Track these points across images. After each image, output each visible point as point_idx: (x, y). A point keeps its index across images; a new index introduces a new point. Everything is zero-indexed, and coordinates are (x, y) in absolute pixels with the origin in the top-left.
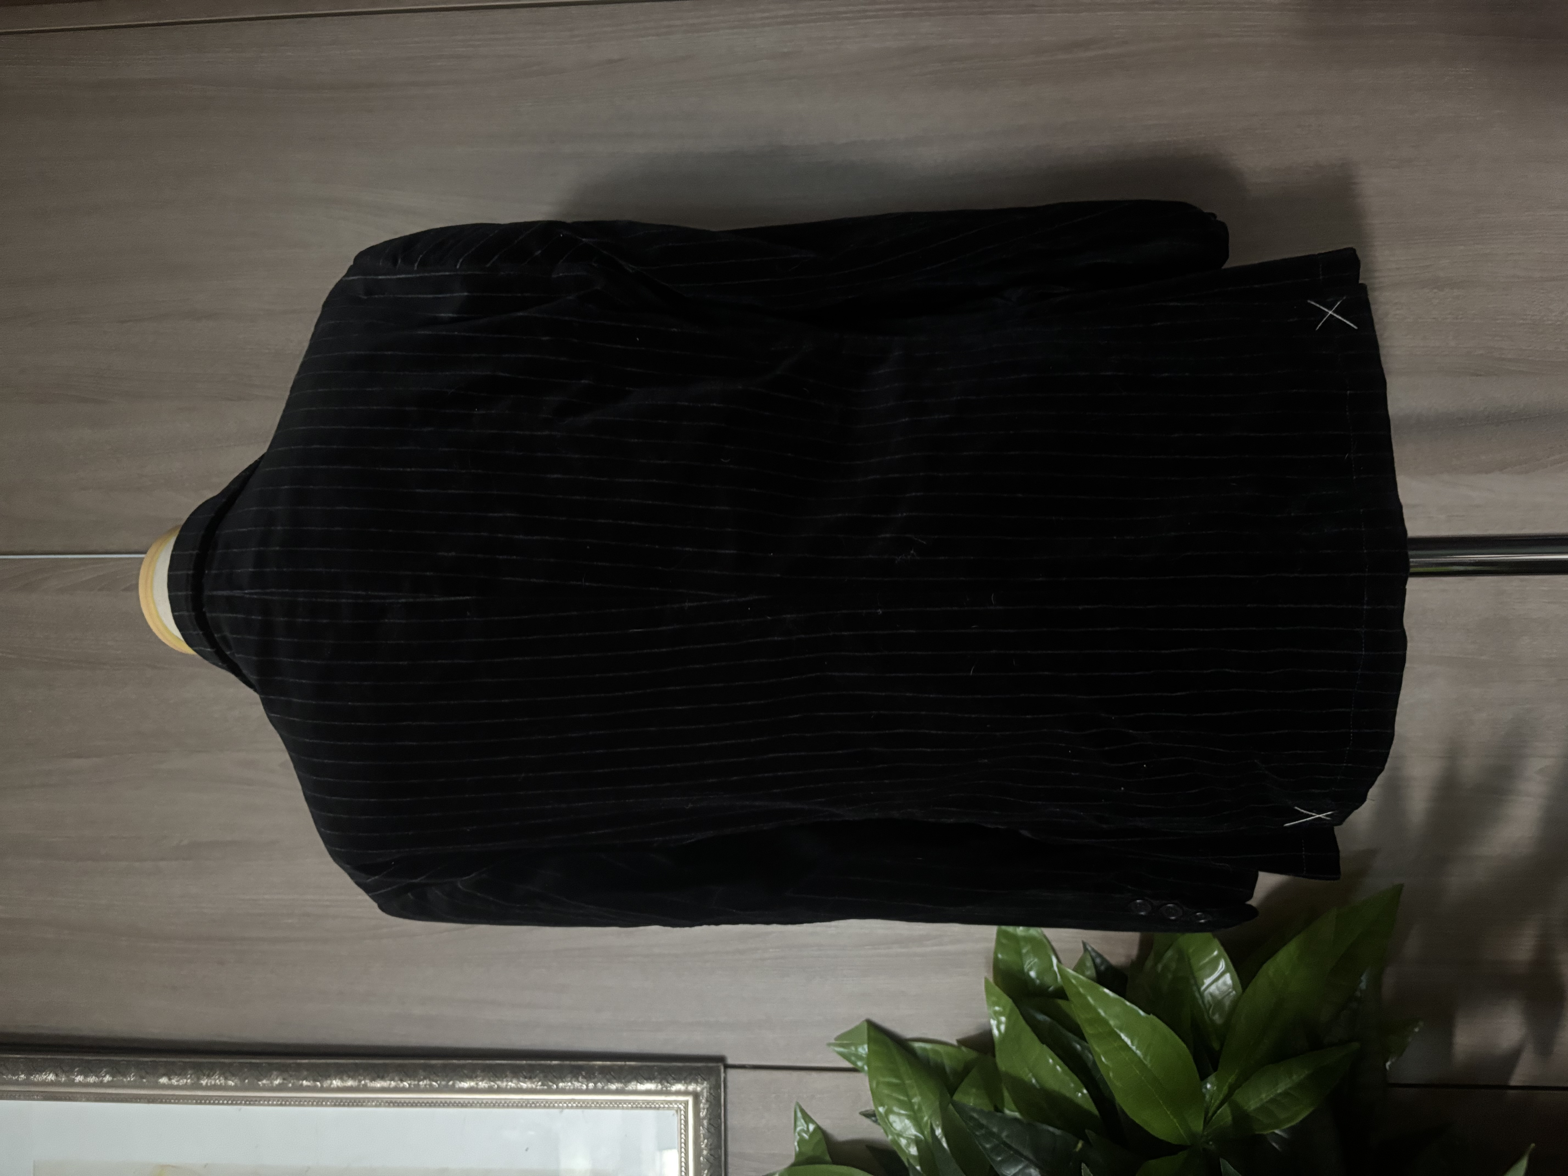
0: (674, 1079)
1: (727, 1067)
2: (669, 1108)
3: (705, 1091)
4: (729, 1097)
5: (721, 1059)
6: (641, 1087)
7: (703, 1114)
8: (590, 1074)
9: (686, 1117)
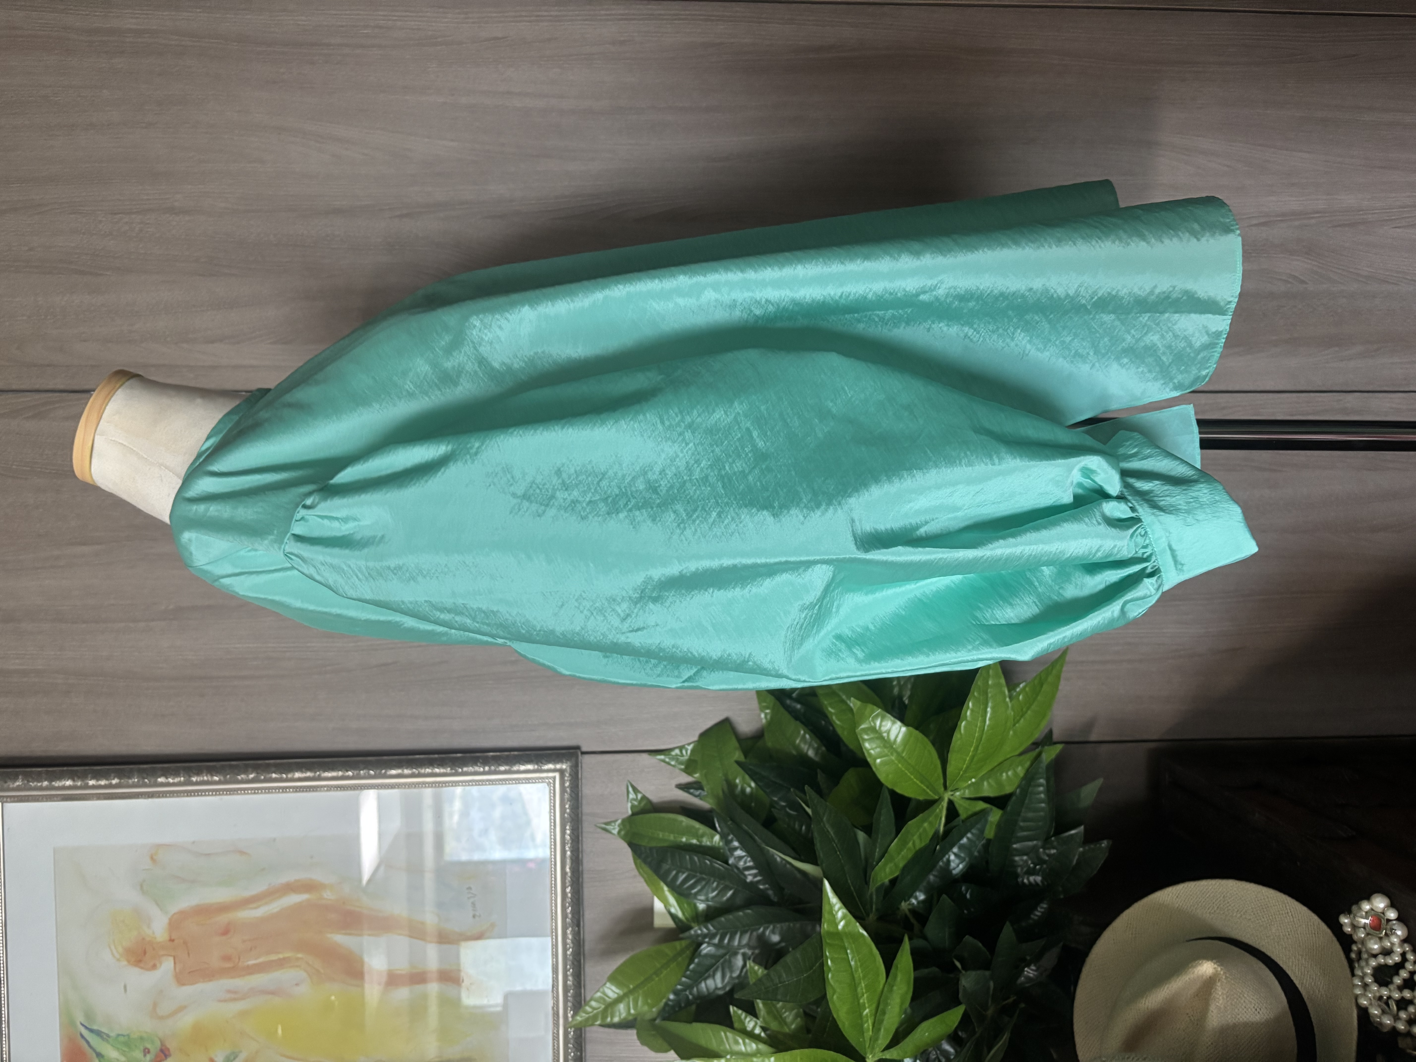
0: (546, 761)
1: (583, 753)
2: (543, 782)
3: (568, 769)
4: (584, 774)
5: (578, 748)
6: (523, 768)
7: (567, 784)
8: (485, 761)
9: (554, 788)
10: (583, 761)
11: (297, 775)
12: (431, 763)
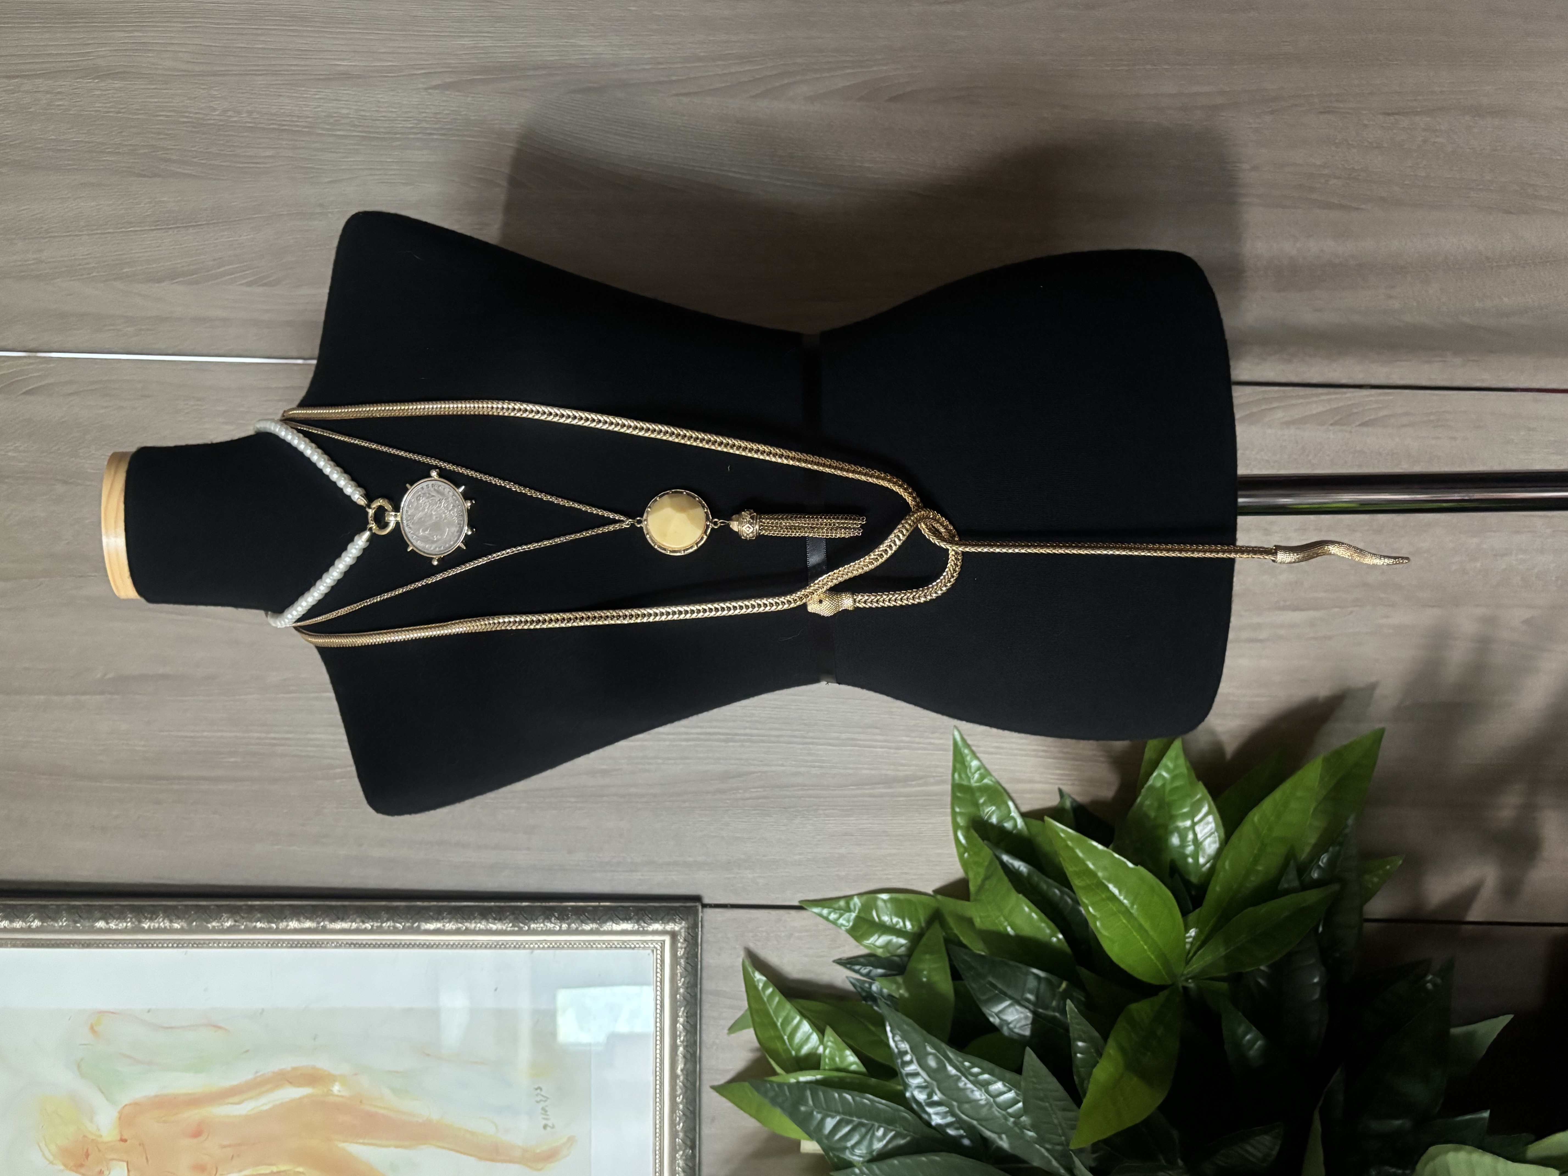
0: (651, 919)
1: (705, 906)
2: (644, 948)
3: (683, 931)
4: (706, 936)
5: (698, 898)
6: (616, 927)
7: (680, 952)
8: (563, 915)
9: (662, 956)
10: (705, 918)
12: (485, 914)
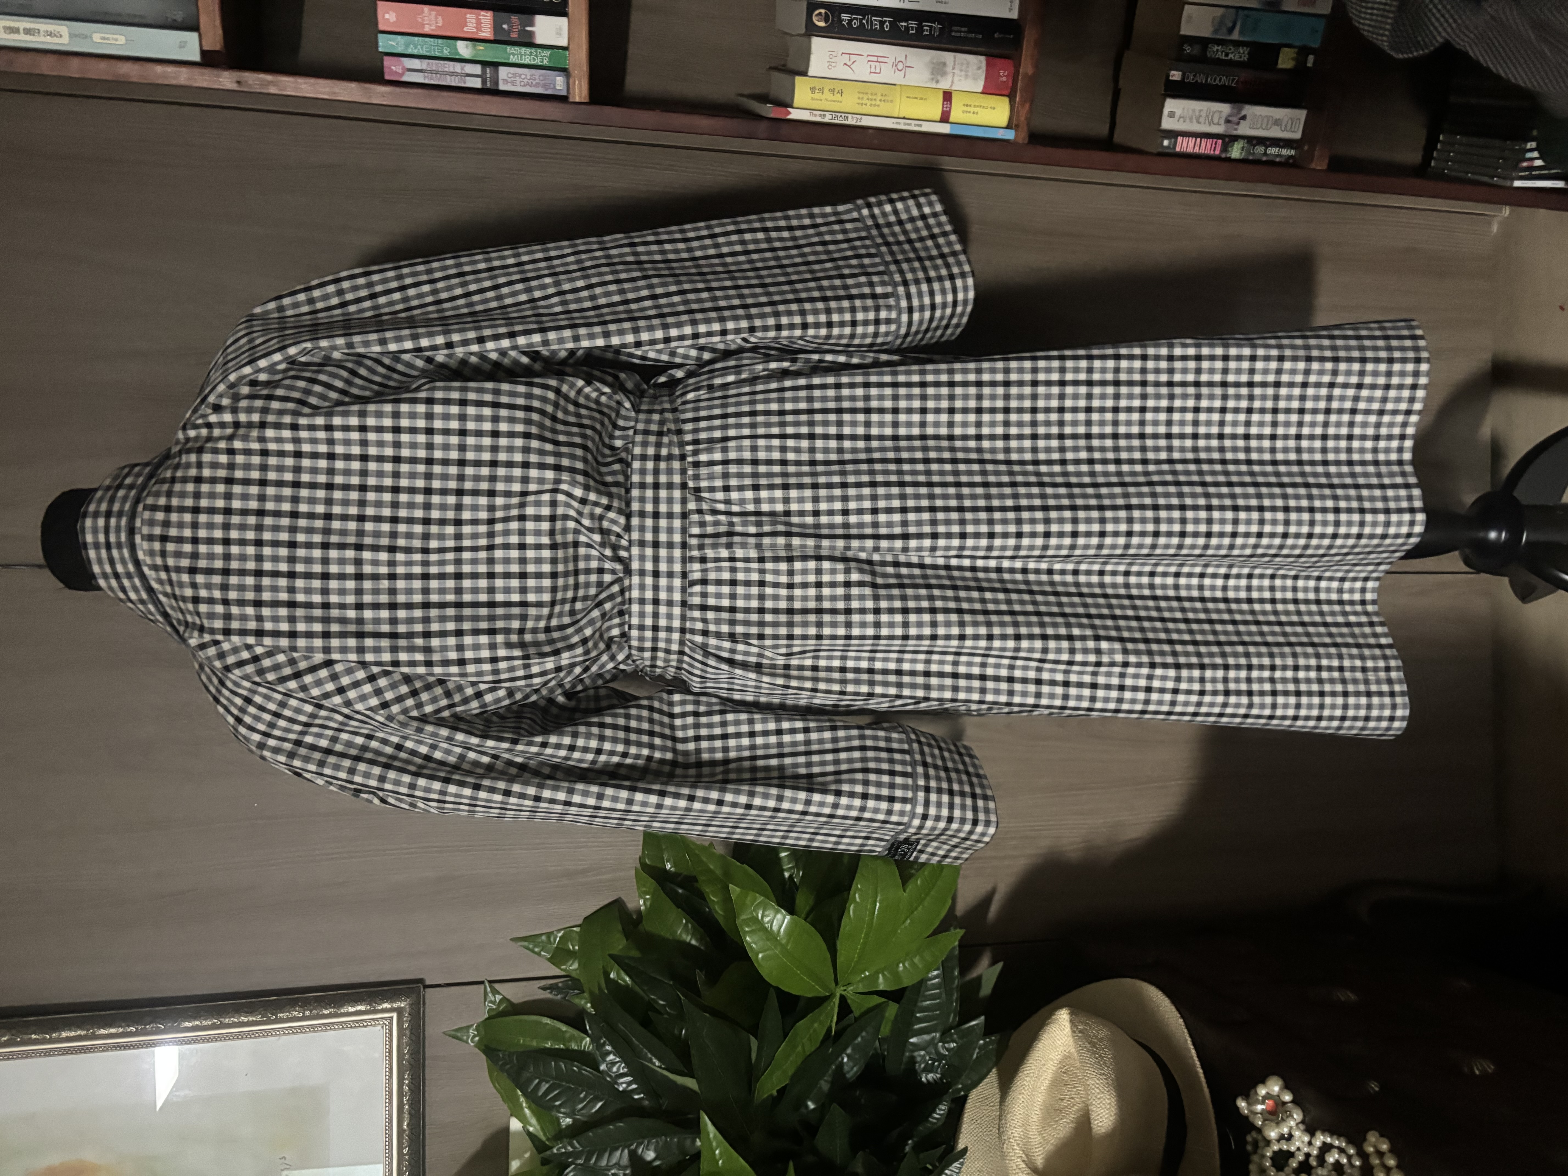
0: (381, 999)
1: (425, 986)
2: (375, 1025)
3: (407, 1007)
4: (427, 1011)
5: (421, 981)
6: (351, 1009)
7: (406, 1025)
8: (305, 1004)
9: (391, 1030)
10: (427, 996)
11: (64, 1034)
12: (238, 1010)
